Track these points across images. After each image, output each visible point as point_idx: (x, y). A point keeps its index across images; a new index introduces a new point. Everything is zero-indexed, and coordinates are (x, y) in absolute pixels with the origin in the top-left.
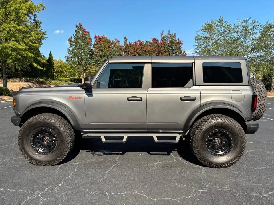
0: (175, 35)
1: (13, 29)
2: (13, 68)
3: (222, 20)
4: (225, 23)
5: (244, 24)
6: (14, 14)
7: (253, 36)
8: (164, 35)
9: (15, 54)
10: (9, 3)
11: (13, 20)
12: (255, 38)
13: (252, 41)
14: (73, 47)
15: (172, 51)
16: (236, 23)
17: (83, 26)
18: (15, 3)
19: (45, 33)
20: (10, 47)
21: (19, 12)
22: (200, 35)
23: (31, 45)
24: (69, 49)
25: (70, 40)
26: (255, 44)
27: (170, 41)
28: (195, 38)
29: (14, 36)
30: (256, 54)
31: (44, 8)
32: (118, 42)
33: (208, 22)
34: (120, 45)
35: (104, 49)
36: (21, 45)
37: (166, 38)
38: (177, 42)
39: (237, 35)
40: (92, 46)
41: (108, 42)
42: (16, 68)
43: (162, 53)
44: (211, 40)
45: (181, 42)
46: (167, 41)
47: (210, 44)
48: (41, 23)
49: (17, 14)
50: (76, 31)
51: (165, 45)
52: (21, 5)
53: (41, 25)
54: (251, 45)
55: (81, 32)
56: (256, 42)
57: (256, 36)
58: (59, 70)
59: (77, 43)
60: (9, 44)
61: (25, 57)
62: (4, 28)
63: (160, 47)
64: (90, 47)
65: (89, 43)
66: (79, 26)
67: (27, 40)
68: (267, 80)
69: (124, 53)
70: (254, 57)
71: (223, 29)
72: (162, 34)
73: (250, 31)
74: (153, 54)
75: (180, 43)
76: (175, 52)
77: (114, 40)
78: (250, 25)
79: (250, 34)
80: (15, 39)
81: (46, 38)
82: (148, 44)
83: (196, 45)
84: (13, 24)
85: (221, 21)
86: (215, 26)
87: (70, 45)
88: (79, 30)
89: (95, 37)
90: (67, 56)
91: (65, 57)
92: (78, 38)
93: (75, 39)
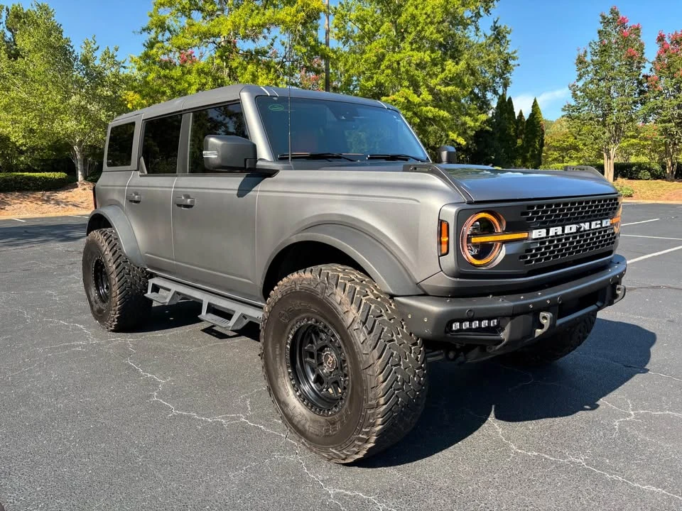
14: (587, 78)
17: (622, 14)
19: (515, 55)
20: (394, 101)
24: (577, 84)
25: (581, 61)
48: (509, 32)
50: (599, 32)
53: (509, 38)
55: (615, 31)
58: (566, 143)
59: (600, 65)
60: (394, 97)
65: (634, 61)
66: (610, 16)
67: (433, 82)
80: (407, 84)
81: (514, 68)
87: (579, 73)
88: (608, 29)
89: (659, 37)
90: (569, 105)
91: (563, 107)
92: (604, 50)
93: (595, 54)
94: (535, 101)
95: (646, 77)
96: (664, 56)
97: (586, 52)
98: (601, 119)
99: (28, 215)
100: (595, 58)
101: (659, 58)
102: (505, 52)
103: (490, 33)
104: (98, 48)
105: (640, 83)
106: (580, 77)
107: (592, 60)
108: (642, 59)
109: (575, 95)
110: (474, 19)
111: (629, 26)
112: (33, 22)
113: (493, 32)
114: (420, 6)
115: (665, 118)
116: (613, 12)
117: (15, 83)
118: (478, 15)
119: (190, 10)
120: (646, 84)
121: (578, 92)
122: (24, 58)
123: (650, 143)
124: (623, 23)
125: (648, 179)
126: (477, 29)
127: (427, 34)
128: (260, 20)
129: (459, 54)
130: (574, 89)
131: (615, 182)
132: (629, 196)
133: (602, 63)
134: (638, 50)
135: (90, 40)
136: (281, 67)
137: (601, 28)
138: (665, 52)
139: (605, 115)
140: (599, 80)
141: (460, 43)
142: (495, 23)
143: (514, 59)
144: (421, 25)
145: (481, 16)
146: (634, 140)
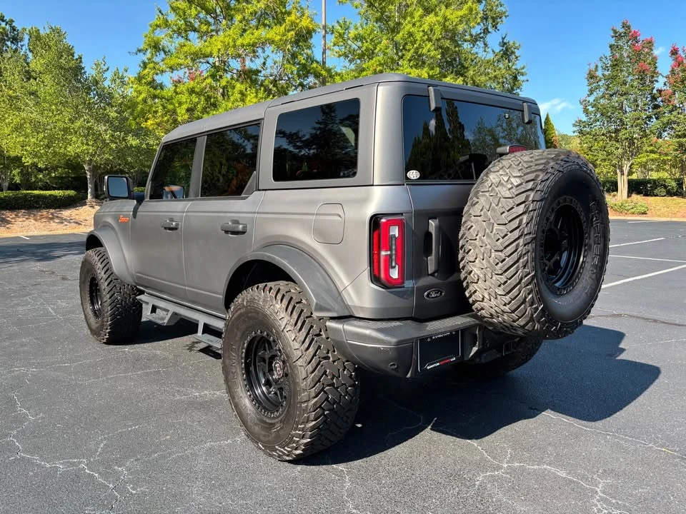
14: (599, 93)
17: (634, 28)
19: (523, 71)
24: (588, 99)
25: (592, 76)
50: (610, 46)
66: (623, 30)
81: (523, 84)
87: (590, 87)
88: (620, 43)
89: (672, 51)
90: (581, 121)
91: (574, 123)
92: (616, 64)
93: (606, 68)
95: (660, 91)
96: (678, 69)
97: (597, 66)
98: (613, 135)
99: (36, 233)
100: (606, 73)
101: (673, 72)
102: (514, 67)
103: (498, 49)
104: (108, 69)
105: (654, 98)
106: (591, 92)
107: (603, 75)
108: (655, 73)
109: (586, 111)
110: (482, 35)
111: (641, 39)
112: (45, 44)
113: (501, 48)
114: (418, 24)
115: (680, 133)
116: (625, 25)
117: (27, 103)
118: (486, 31)
119: (186, 31)
120: (660, 99)
121: (589, 108)
122: (35, 79)
123: (669, 158)
124: (635, 38)
125: (665, 196)
126: (486, 45)
127: (425, 51)
128: (251, 39)
129: (465, 70)
130: (585, 104)
131: (629, 199)
132: (643, 214)
133: (613, 78)
134: (650, 64)
135: (101, 61)
136: (274, 86)
137: (613, 41)
138: (679, 65)
139: (617, 131)
140: (611, 95)
141: (466, 59)
142: (503, 39)
143: (522, 74)
144: (418, 43)
145: (490, 32)
146: (653, 155)
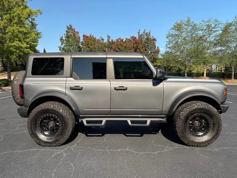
0: (150, 33)
1: (16, 31)
2: (15, 63)
3: (190, 20)
4: (192, 23)
5: (208, 23)
6: (16, 19)
7: (216, 33)
8: (140, 34)
9: (18, 51)
10: (13, 9)
11: (16, 23)
12: (217, 34)
13: (215, 38)
15: (147, 47)
16: (202, 22)
17: (73, 27)
18: (18, 9)
20: (14, 45)
21: (21, 17)
22: (171, 33)
23: (31, 44)
24: (61, 46)
25: (61, 39)
26: (217, 40)
27: (145, 38)
28: (167, 35)
29: (17, 36)
30: (218, 48)
31: (41, 13)
32: (103, 40)
33: (177, 22)
34: (104, 42)
35: (91, 46)
36: (23, 44)
37: (143, 36)
38: (152, 39)
39: (202, 33)
40: (80, 44)
41: (94, 40)
42: (17, 63)
43: (139, 49)
44: (180, 37)
45: (156, 39)
46: (143, 39)
47: (180, 40)
48: (37, 25)
49: (20, 18)
50: (66, 31)
51: (142, 41)
52: (22, 11)
53: (37, 27)
54: (214, 41)
55: (71, 32)
56: (218, 39)
57: (218, 33)
59: (68, 41)
60: (14, 44)
61: (26, 54)
62: (9, 30)
63: (138, 44)
64: (79, 44)
65: (78, 41)
66: (69, 27)
67: (28, 40)
68: (229, 70)
69: (107, 49)
70: (217, 51)
71: (190, 27)
72: (139, 33)
73: (213, 29)
74: (132, 49)
75: (154, 40)
76: (150, 48)
77: (99, 39)
78: (213, 24)
79: (212, 32)
80: (18, 40)
82: (128, 41)
83: (168, 42)
84: (16, 27)
85: (188, 21)
86: (183, 25)
87: (61, 43)
88: (69, 31)
92: (68, 37)
94: (44, 50)
97: (63, 37)
100: (66, 39)
109: (60, 50)
143: (40, 35)
